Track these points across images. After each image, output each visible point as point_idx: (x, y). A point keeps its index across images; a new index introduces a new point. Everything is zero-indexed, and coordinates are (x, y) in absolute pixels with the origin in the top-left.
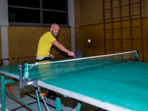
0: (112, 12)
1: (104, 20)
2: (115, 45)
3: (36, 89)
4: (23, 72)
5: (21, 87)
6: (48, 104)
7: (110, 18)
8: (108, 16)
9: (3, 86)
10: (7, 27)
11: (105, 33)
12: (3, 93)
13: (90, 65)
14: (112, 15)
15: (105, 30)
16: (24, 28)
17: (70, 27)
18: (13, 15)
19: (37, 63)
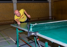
5: (29, 36)
6: (41, 45)
13: (64, 25)
16: (24, 4)
17: (48, 2)
19: (36, 24)
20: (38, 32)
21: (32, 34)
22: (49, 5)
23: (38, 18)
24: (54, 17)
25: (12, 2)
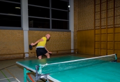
0: (101, 21)
1: (95, 27)
2: (102, 45)
3: (47, 80)
4: (38, 69)
7: (99, 25)
8: (98, 24)
9: (25, 74)
10: (27, 32)
11: (95, 36)
12: (25, 79)
14: (100, 23)
15: (95, 34)
18: (32, 22)
19: (47, 64)
20: (49, 74)
21: (42, 77)
22: (70, 35)
23: (57, 51)
24: (76, 51)
25: (22, 29)
